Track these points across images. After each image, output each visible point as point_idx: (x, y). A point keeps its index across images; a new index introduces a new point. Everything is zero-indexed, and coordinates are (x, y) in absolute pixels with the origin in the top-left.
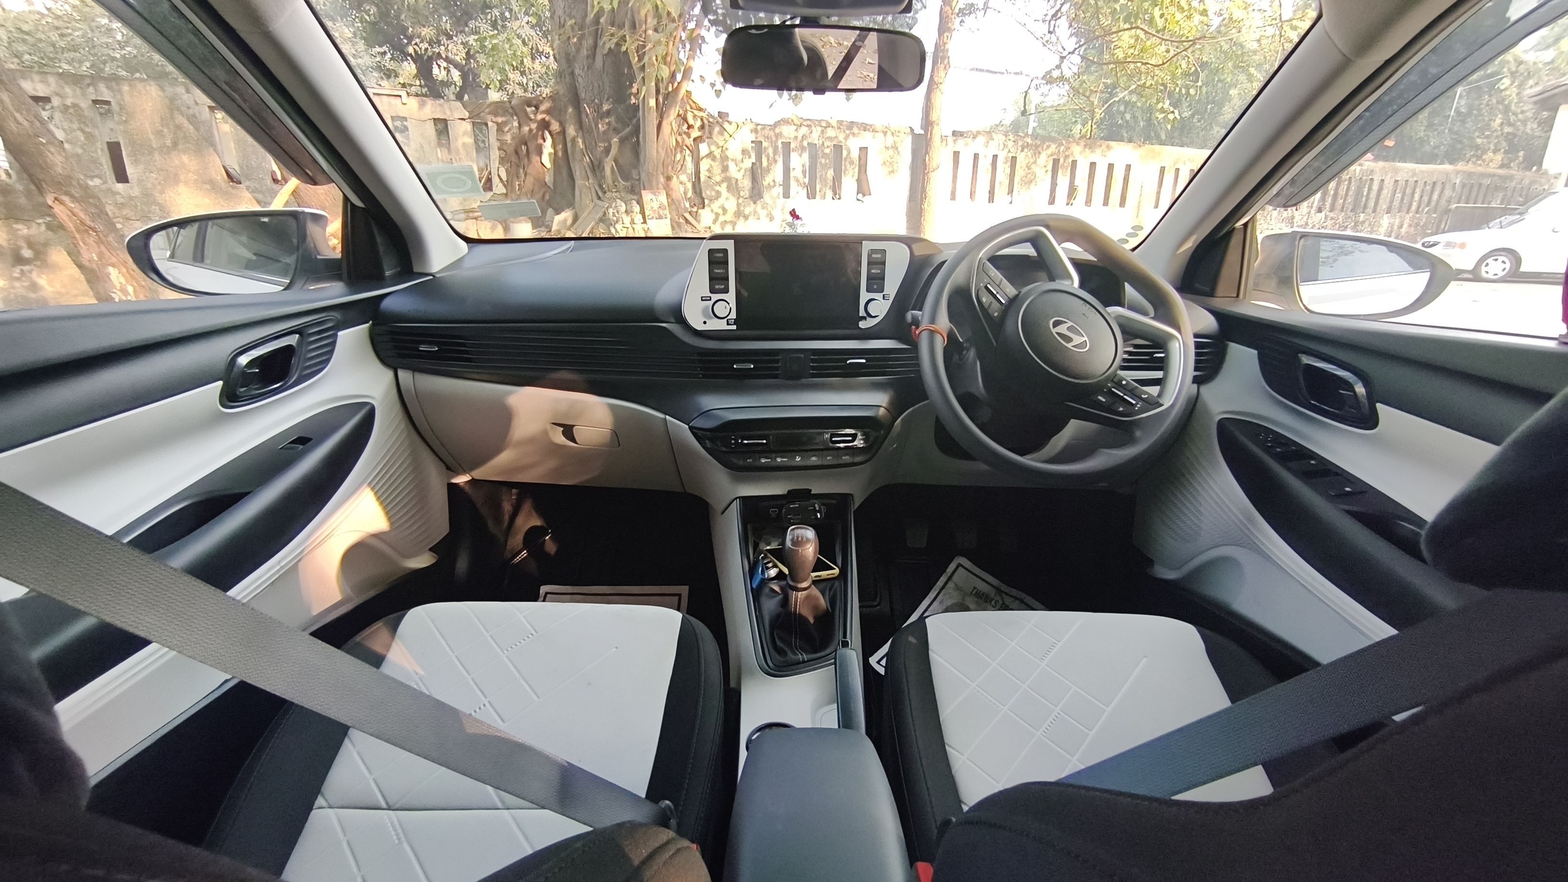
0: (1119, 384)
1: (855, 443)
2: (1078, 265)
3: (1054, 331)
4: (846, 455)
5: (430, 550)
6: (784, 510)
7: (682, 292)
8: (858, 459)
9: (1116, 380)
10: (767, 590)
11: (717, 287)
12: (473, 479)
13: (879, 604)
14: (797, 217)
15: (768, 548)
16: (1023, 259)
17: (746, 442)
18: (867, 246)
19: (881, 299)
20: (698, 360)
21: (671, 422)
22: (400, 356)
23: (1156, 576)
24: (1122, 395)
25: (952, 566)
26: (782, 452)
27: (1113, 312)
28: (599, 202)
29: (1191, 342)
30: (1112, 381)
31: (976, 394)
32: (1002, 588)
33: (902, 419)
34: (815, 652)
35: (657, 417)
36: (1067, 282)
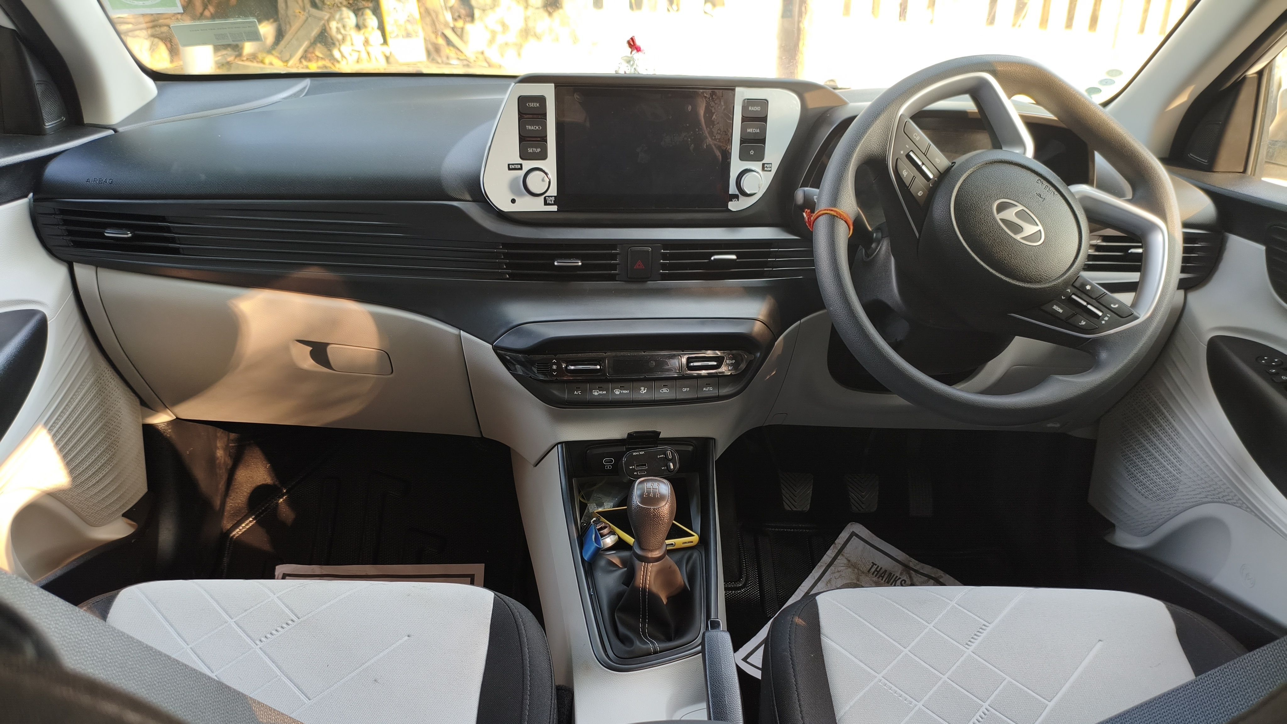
0: (1081, 290)
1: (720, 370)
2: (1034, 125)
3: (998, 217)
4: (708, 385)
5: (124, 515)
6: (624, 459)
7: (482, 156)
8: (724, 391)
9: (1077, 284)
10: (602, 563)
11: (530, 150)
12: (177, 418)
13: (744, 586)
14: (638, 49)
15: (600, 510)
16: (958, 116)
17: (572, 367)
18: (742, 94)
19: (759, 169)
20: (504, 254)
21: (466, 338)
22: (77, 244)
23: (1118, 545)
24: (1085, 304)
25: (844, 535)
26: (621, 381)
27: (1078, 192)
28: (314, 11)
29: (1179, 233)
30: (1073, 285)
31: (889, 303)
32: (911, 565)
33: (785, 338)
34: (670, 639)
35: (447, 332)
36: (1018, 151)
